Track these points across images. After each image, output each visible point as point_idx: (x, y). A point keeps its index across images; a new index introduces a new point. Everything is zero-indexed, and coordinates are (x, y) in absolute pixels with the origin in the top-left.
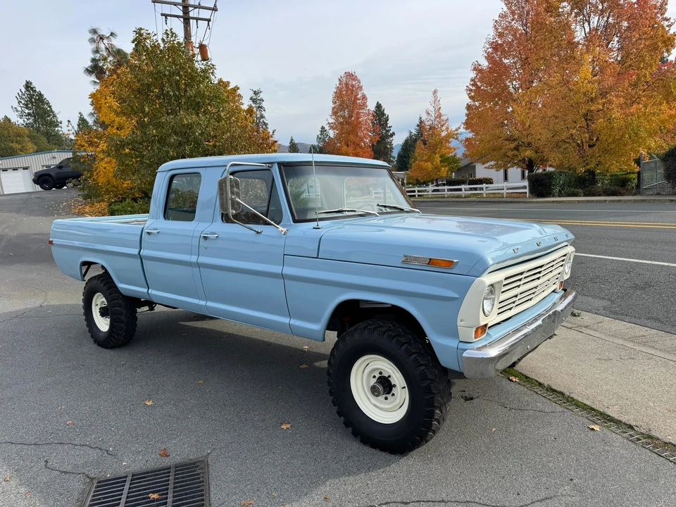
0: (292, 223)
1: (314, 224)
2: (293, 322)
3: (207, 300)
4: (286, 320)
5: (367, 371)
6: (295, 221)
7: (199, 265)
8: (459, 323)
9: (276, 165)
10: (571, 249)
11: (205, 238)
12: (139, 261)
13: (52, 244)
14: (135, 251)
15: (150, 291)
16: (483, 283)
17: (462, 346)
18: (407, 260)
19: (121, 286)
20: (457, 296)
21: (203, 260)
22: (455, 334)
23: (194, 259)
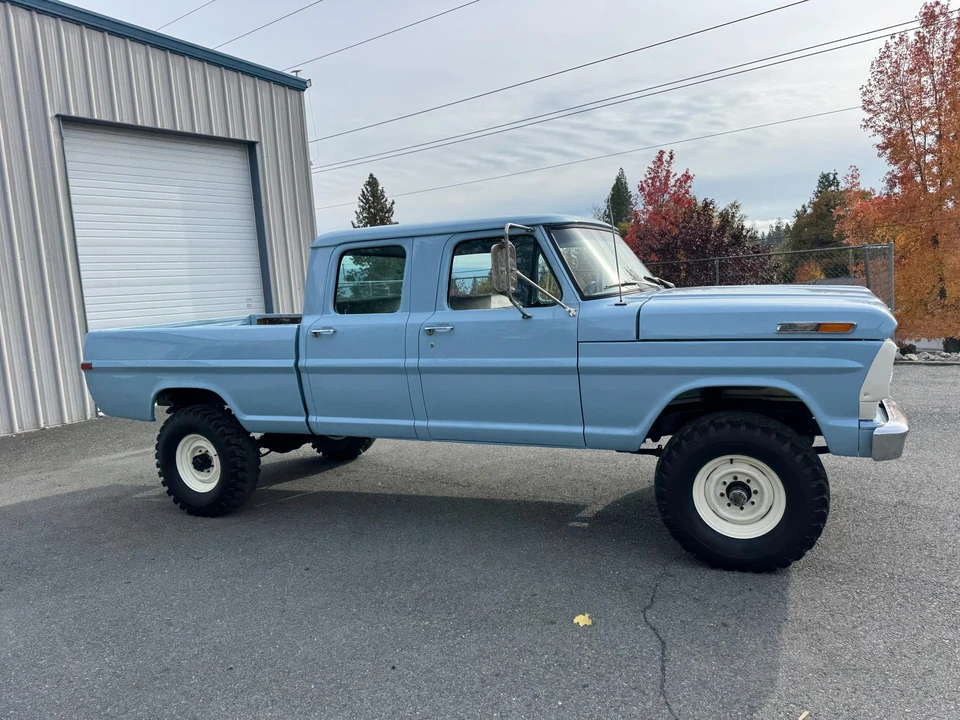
0: (580, 301)
1: (617, 300)
2: (589, 430)
3: (428, 419)
4: (579, 429)
5: (715, 477)
6: (584, 298)
7: (419, 371)
8: (862, 398)
9: (542, 228)
11: (431, 332)
12: (295, 377)
13: (91, 368)
14: (290, 363)
15: (312, 419)
17: (863, 424)
18: (785, 328)
19: (245, 418)
20: (860, 365)
21: (424, 362)
22: (854, 412)
23: (412, 362)
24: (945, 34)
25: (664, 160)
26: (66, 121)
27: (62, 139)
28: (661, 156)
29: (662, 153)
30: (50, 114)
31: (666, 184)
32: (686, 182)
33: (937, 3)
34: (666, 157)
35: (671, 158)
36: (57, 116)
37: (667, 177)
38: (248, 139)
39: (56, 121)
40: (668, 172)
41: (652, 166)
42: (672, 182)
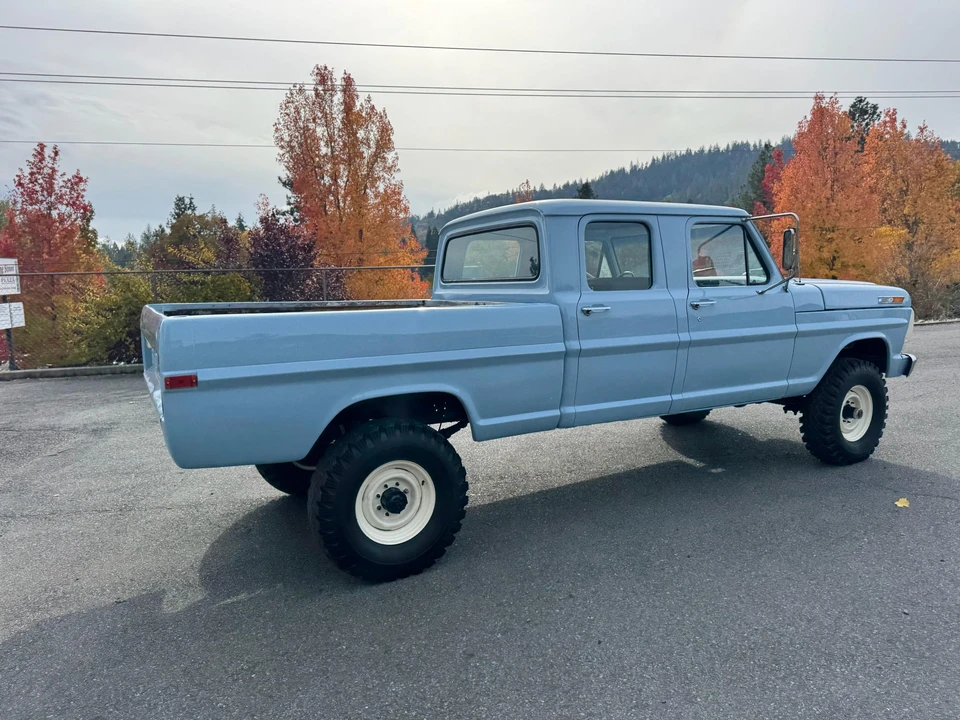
2: (790, 382)
4: (785, 382)
7: (690, 345)
12: (562, 363)
15: (569, 410)
18: (881, 301)
19: (482, 423)
23: (684, 336)
24: (332, 95)
25: (46, 155)
28: (42, 149)
29: (42, 146)
31: (52, 185)
32: (77, 184)
33: (326, 67)
34: (48, 152)
35: (56, 153)
37: (51, 177)
40: (54, 170)
41: (32, 160)
42: (58, 182)
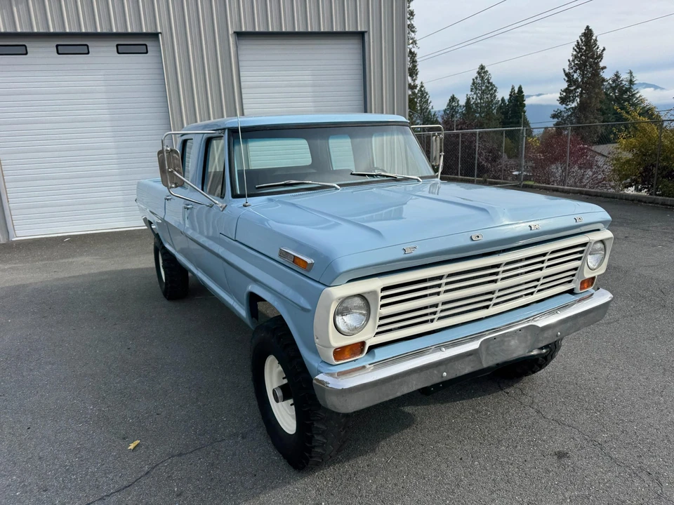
0: (231, 198)
2: (235, 305)
4: (231, 302)
7: (185, 235)
9: (227, 131)
10: (607, 234)
11: (187, 208)
12: (166, 225)
14: (163, 215)
16: (329, 295)
18: (281, 254)
20: (309, 308)
23: (183, 228)
26: (240, 35)
27: (237, 47)
30: (231, 32)
36: (235, 32)
38: (359, 30)
39: (234, 35)
